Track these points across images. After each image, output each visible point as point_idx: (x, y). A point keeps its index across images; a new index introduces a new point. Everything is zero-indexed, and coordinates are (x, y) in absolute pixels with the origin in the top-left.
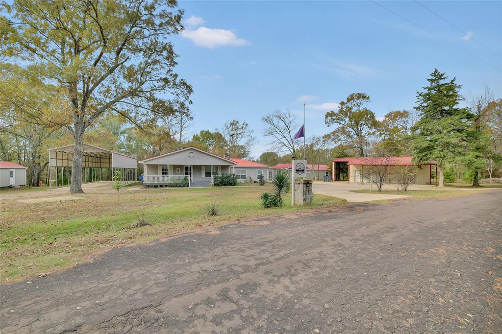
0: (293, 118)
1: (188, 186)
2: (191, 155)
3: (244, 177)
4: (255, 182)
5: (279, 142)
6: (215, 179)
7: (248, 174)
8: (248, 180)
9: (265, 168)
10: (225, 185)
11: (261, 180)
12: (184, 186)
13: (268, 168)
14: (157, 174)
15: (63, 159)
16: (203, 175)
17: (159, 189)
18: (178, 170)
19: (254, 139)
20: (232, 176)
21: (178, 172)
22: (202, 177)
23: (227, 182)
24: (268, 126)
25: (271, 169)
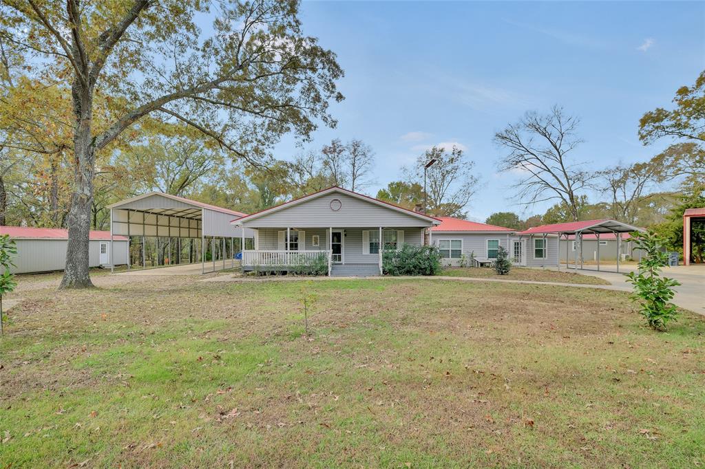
0: (568, 125)
1: (327, 274)
2: (336, 206)
3: (457, 254)
4: (482, 264)
5: (535, 179)
6: (386, 258)
7: (466, 247)
8: (467, 261)
9: (506, 234)
10: (409, 272)
11: (500, 262)
12: (317, 274)
13: (511, 235)
14: (276, 248)
15: (144, 224)
16: (366, 250)
17: (267, 278)
18: (316, 239)
19: (476, 181)
20: (427, 252)
21: (316, 243)
22: (364, 253)
23: (415, 267)
24: (507, 151)
25: (521, 236)
